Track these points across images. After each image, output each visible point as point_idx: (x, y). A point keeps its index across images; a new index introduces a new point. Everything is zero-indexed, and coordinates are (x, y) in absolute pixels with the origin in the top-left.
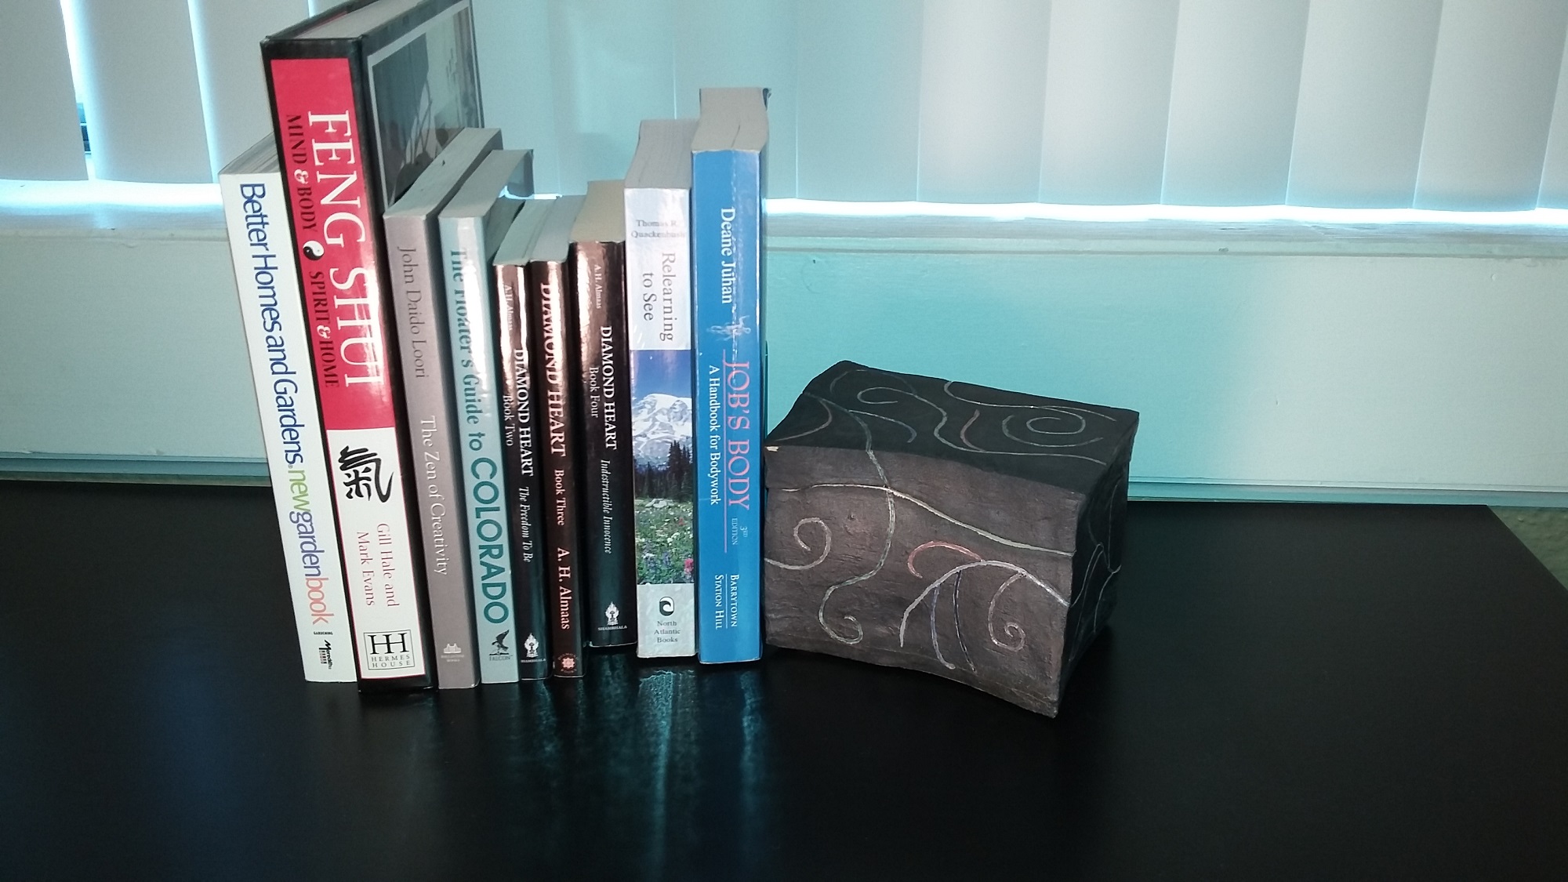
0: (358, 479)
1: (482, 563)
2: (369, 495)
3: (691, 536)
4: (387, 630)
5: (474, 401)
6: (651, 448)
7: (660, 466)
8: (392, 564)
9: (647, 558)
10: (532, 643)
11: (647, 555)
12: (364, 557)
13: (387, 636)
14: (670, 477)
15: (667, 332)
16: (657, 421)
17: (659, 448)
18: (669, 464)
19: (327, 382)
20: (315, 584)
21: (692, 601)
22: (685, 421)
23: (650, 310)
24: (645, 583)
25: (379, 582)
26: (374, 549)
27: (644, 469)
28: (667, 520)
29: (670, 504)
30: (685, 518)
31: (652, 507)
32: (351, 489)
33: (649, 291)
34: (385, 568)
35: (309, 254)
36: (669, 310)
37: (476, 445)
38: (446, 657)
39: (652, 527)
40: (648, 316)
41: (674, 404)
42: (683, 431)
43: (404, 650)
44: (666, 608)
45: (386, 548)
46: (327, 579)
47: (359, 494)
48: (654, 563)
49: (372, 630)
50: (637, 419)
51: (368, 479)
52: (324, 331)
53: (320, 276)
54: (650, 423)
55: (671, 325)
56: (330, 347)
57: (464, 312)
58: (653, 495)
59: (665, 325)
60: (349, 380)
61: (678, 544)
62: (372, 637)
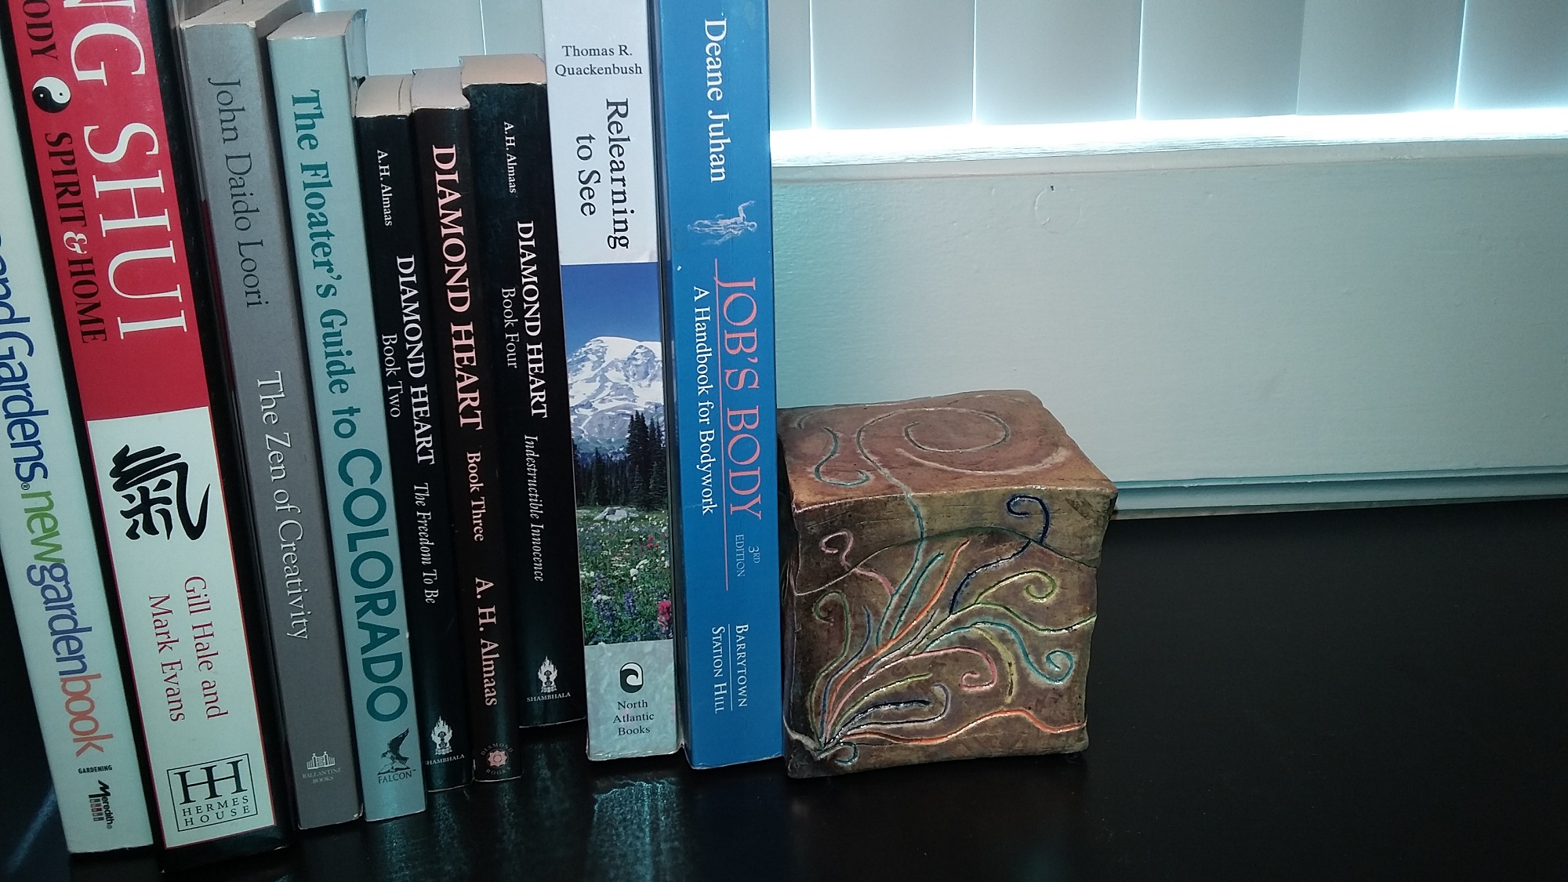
0: (147, 502)
1: (362, 626)
2: (169, 527)
3: (667, 564)
4: (207, 758)
5: (340, 354)
6: (600, 426)
7: (615, 453)
8: (214, 644)
9: (598, 603)
10: (441, 732)
11: (599, 597)
12: (164, 638)
13: (209, 770)
14: (632, 470)
15: (619, 235)
16: (607, 380)
17: (612, 424)
18: (628, 450)
19: (84, 334)
20: (78, 686)
21: (671, 667)
22: (651, 380)
23: (590, 197)
24: (596, 643)
25: (190, 679)
26: (181, 624)
27: (589, 460)
28: (628, 541)
29: (633, 515)
30: (657, 536)
31: (605, 520)
32: (136, 523)
33: (588, 167)
34: (201, 654)
35: (44, 100)
36: (621, 197)
37: (345, 428)
38: (311, 777)
39: (605, 553)
40: (588, 208)
41: (635, 353)
42: (650, 395)
43: (239, 789)
44: (631, 680)
45: (201, 618)
46: (98, 676)
47: (150, 529)
48: (611, 609)
49: (182, 763)
50: (577, 378)
51: (167, 501)
52: (74, 240)
53: (66, 140)
54: (597, 385)
55: (625, 222)
56: (88, 269)
57: (319, 201)
58: (604, 502)
59: (615, 222)
60: (125, 328)
61: (647, 578)
62: (183, 775)
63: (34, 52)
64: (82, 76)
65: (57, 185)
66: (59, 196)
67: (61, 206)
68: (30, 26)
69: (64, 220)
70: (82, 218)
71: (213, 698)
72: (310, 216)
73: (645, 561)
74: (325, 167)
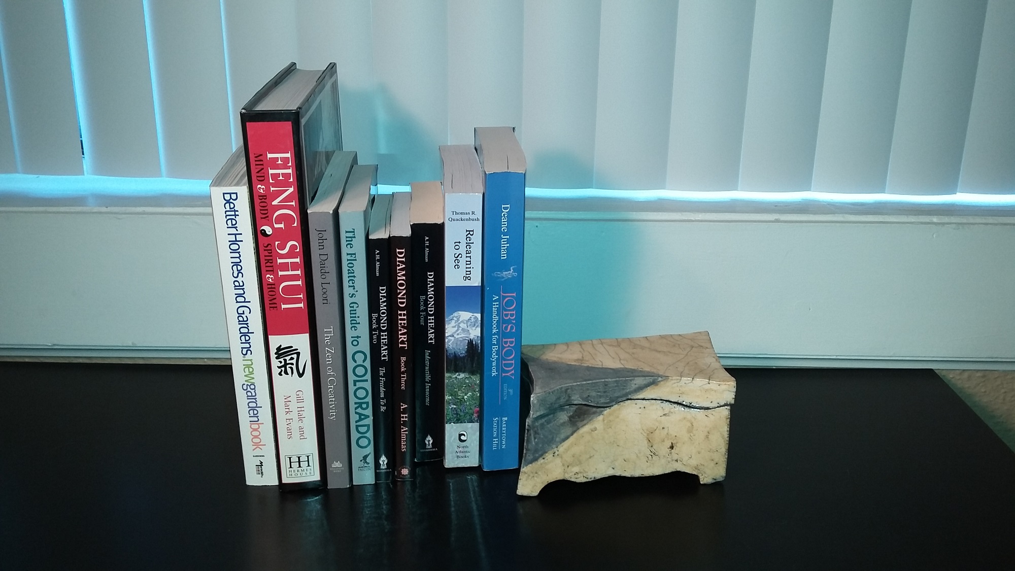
0: (286, 364)
1: (356, 413)
2: (292, 373)
3: (478, 395)
4: (299, 453)
5: (355, 317)
6: (457, 343)
7: (461, 353)
8: (304, 414)
9: (452, 408)
10: (383, 460)
11: (452, 406)
12: (287, 410)
13: (299, 458)
14: (467, 360)
15: (467, 276)
16: (460, 327)
17: (461, 343)
18: (466, 352)
19: (270, 307)
20: (255, 426)
21: (478, 433)
22: (476, 327)
23: (458, 263)
24: (450, 423)
25: (295, 425)
26: (294, 406)
27: (452, 356)
28: (465, 385)
29: (466, 376)
30: (475, 384)
31: (456, 377)
32: (282, 370)
33: (458, 252)
34: (299, 417)
35: (264, 233)
36: (469, 263)
37: (355, 343)
38: (333, 469)
39: (456, 390)
40: (457, 266)
41: (471, 317)
42: (475, 333)
43: (309, 466)
44: (463, 438)
45: (300, 405)
46: (263, 424)
47: (286, 373)
48: (456, 411)
49: (290, 454)
50: (449, 326)
51: (292, 364)
52: (270, 277)
53: (269, 246)
54: (456, 329)
55: (470, 271)
56: (273, 287)
57: (352, 265)
58: (456, 372)
59: (466, 271)
60: (283, 306)
61: (471, 400)
62: (290, 458)
63: (262, 218)
64: (276, 226)
65: (266, 260)
66: (266, 263)
67: (266, 267)
68: (261, 210)
69: (267, 271)
70: (273, 271)
71: (302, 433)
72: (349, 270)
73: (470, 393)
74: (355, 254)
